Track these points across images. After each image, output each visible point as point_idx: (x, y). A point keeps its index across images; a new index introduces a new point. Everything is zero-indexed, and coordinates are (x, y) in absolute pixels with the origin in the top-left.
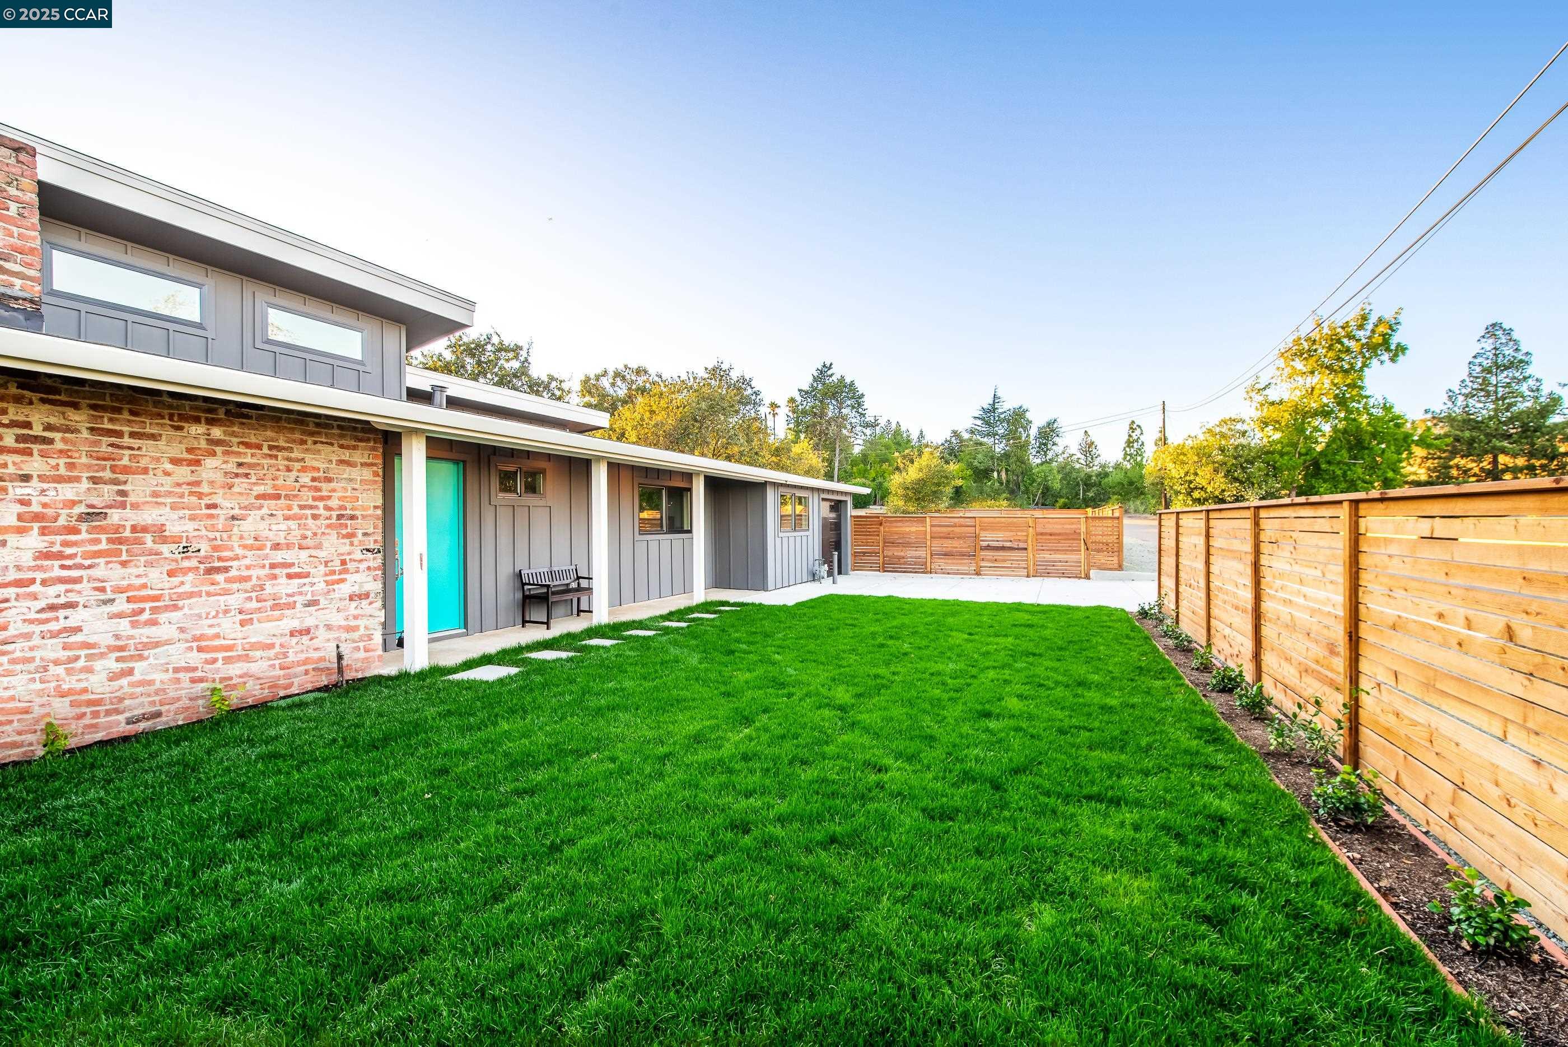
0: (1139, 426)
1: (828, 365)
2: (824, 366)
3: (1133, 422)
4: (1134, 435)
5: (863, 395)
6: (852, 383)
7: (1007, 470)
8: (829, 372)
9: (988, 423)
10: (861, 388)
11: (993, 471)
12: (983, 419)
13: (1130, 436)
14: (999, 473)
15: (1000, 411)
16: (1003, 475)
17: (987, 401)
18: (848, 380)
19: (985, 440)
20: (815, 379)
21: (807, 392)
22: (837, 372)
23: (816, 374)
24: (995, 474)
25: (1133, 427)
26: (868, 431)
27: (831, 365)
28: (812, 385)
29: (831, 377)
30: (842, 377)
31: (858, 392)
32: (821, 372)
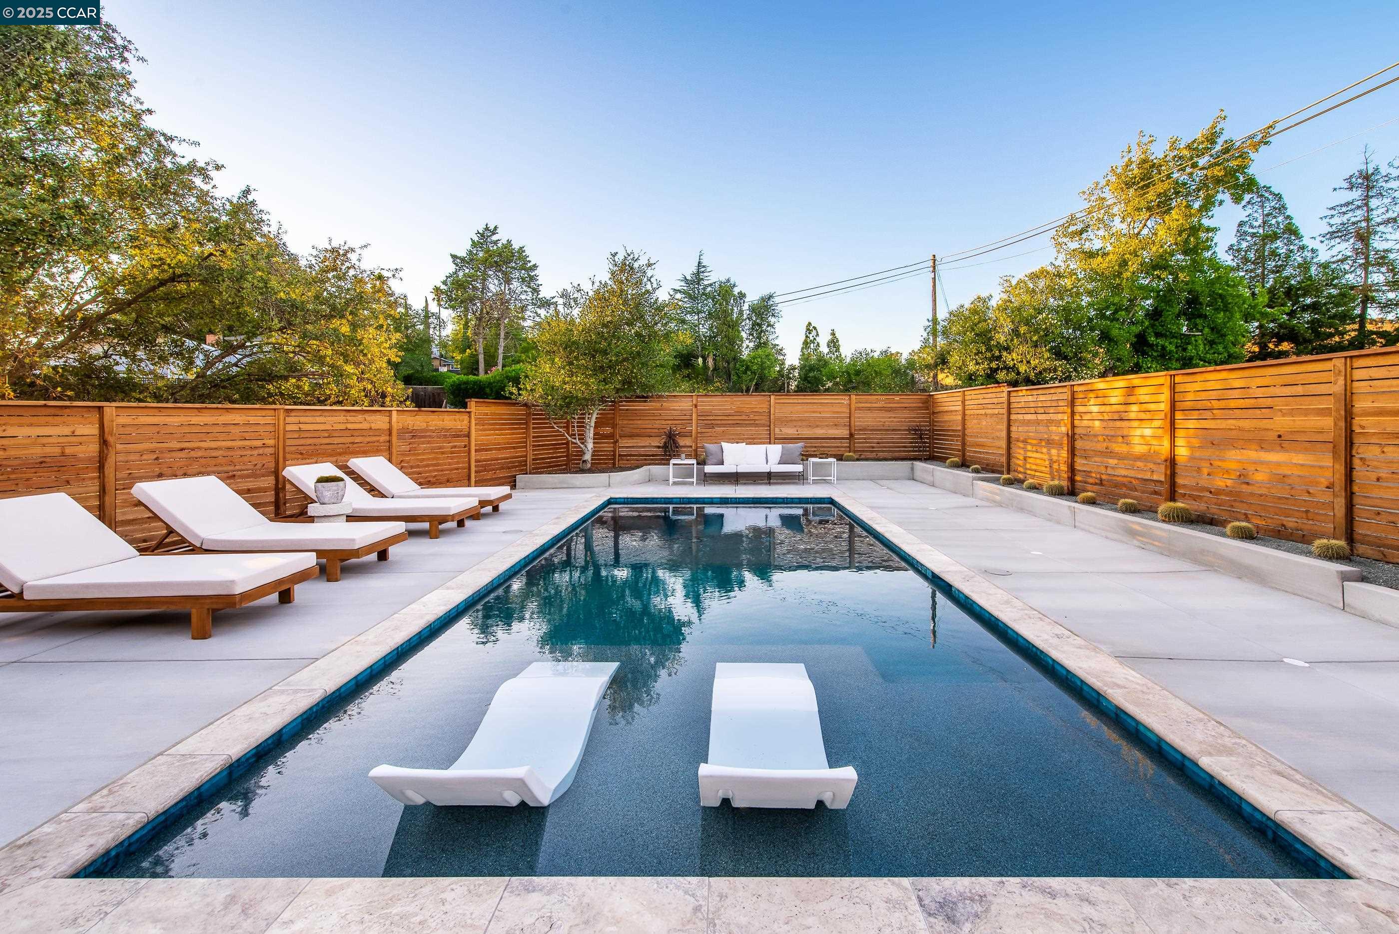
0: (815, 328)
1: (492, 228)
2: (487, 229)
3: (810, 324)
4: (811, 336)
5: (535, 267)
6: (522, 250)
8: (494, 238)
9: (692, 298)
10: (533, 258)
11: (697, 356)
12: (684, 292)
13: (807, 337)
14: (704, 359)
15: (706, 283)
16: (710, 360)
17: (689, 270)
18: (516, 246)
19: (689, 317)
20: (474, 244)
21: (463, 260)
22: (502, 237)
23: (476, 239)
24: (701, 360)
25: (810, 328)
26: (542, 312)
27: (496, 228)
28: (471, 251)
29: (496, 242)
30: (509, 242)
31: (530, 262)
32: (482, 235)
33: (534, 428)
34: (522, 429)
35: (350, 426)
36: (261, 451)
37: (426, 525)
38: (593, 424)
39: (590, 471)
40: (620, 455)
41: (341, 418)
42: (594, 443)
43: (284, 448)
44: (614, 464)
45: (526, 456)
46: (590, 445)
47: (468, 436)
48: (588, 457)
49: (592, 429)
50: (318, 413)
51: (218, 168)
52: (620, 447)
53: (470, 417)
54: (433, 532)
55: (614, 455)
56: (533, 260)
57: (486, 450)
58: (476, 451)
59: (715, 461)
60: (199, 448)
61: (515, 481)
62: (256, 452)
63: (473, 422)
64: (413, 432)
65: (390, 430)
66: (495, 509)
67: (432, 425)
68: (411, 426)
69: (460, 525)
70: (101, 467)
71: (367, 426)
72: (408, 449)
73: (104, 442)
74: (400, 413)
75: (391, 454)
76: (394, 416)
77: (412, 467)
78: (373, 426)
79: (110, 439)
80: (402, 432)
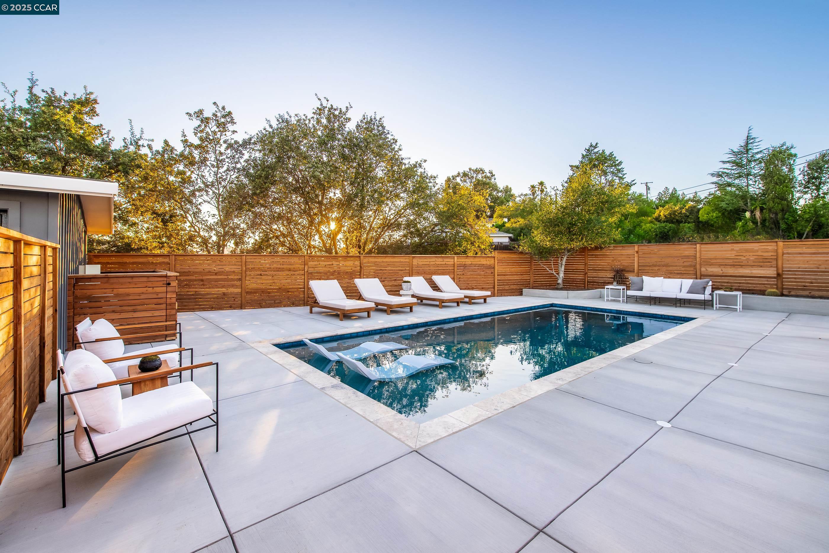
1: (594, 144)
2: (591, 146)
5: (621, 163)
6: (611, 154)
7: (762, 209)
8: (596, 150)
9: (739, 165)
10: (619, 157)
11: (745, 211)
12: (734, 162)
14: (752, 212)
15: (754, 151)
16: (758, 214)
18: (607, 153)
19: (737, 182)
20: (583, 157)
21: (577, 167)
22: (599, 149)
23: (585, 153)
24: (748, 214)
27: (597, 144)
28: (582, 161)
29: (597, 153)
30: (603, 151)
31: (617, 160)
32: (588, 150)
33: (534, 265)
34: (529, 265)
35: (437, 263)
36: (404, 272)
37: (437, 303)
38: (564, 263)
39: (561, 289)
40: (588, 282)
41: (441, 260)
42: (564, 274)
43: (412, 271)
44: (585, 287)
45: (530, 279)
46: (562, 275)
47: (494, 268)
48: (560, 281)
49: (563, 267)
50: (424, 258)
51: (425, 161)
52: (588, 277)
53: (494, 259)
54: (440, 306)
55: (585, 282)
56: (619, 158)
57: (504, 275)
58: (498, 275)
59: (636, 288)
60: (386, 270)
61: (522, 292)
62: (403, 272)
63: (496, 262)
64: (465, 266)
65: (454, 265)
66: (485, 301)
67: (475, 263)
68: (464, 263)
69: (458, 305)
70: (360, 274)
71: (444, 263)
72: (462, 273)
73: (361, 267)
74: (458, 258)
75: (454, 275)
76: (456, 258)
77: (464, 281)
78: (447, 263)
79: (362, 266)
80: (459, 266)
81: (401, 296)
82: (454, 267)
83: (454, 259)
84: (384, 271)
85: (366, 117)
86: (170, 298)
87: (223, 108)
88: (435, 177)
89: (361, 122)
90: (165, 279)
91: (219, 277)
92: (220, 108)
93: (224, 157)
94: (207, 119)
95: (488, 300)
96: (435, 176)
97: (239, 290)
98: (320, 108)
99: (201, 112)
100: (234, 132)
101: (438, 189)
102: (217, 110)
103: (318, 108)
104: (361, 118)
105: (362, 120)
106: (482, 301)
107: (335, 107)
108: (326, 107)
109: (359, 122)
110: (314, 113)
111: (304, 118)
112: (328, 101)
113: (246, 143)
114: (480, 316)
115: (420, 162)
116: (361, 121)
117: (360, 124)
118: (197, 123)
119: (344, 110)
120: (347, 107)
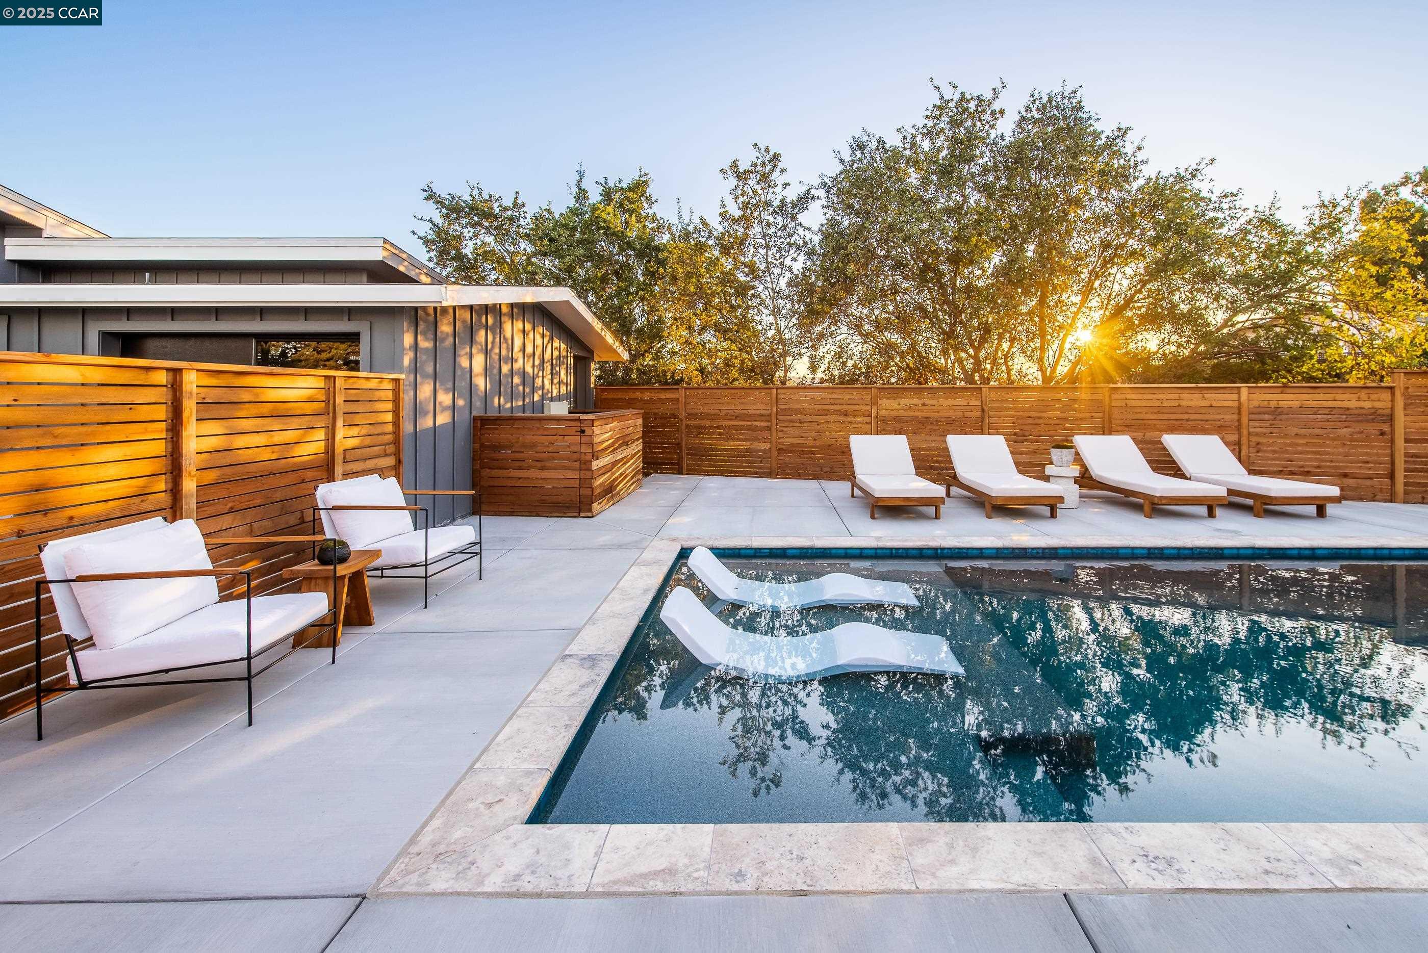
35: (1183, 403)
47: (1391, 419)
50: (1146, 391)
53: (1393, 394)
54: (1147, 512)
63: (1400, 401)
64: (1277, 412)
65: (1239, 408)
66: (1321, 512)
67: (1314, 404)
68: (1273, 404)
69: (1211, 514)
70: (981, 426)
71: (1207, 403)
72: (1268, 430)
73: (983, 410)
74: (1252, 390)
75: (1240, 435)
76: (1244, 393)
77: (1274, 452)
78: (1215, 404)
79: (986, 408)
80: (1257, 412)
81: (1047, 479)
82: (1239, 413)
83: (1239, 393)
84: (1037, 421)
85: (1037, 96)
86: (585, 453)
87: (767, 150)
88: (1233, 195)
89: (1026, 110)
90: (579, 424)
91: (741, 423)
92: (763, 151)
93: (773, 230)
94: (745, 172)
95: (1330, 509)
96: (1235, 193)
97: (767, 446)
98: (939, 104)
99: (734, 165)
100: (786, 185)
101: (1249, 222)
102: (758, 155)
103: (935, 106)
104: (1026, 100)
105: (1028, 107)
106: (1312, 510)
107: (968, 96)
108: (952, 100)
109: (1023, 111)
110: (927, 117)
111: (914, 132)
112: (955, 87)
113: (804, 200)
114: (1250, 552)
115: (1196, 167)
116: (1028, 109)
117: (1025, 114)
118: (733, 182)
119: (988, 95)
120: (994, 89)
